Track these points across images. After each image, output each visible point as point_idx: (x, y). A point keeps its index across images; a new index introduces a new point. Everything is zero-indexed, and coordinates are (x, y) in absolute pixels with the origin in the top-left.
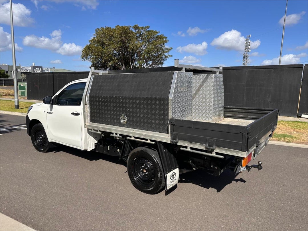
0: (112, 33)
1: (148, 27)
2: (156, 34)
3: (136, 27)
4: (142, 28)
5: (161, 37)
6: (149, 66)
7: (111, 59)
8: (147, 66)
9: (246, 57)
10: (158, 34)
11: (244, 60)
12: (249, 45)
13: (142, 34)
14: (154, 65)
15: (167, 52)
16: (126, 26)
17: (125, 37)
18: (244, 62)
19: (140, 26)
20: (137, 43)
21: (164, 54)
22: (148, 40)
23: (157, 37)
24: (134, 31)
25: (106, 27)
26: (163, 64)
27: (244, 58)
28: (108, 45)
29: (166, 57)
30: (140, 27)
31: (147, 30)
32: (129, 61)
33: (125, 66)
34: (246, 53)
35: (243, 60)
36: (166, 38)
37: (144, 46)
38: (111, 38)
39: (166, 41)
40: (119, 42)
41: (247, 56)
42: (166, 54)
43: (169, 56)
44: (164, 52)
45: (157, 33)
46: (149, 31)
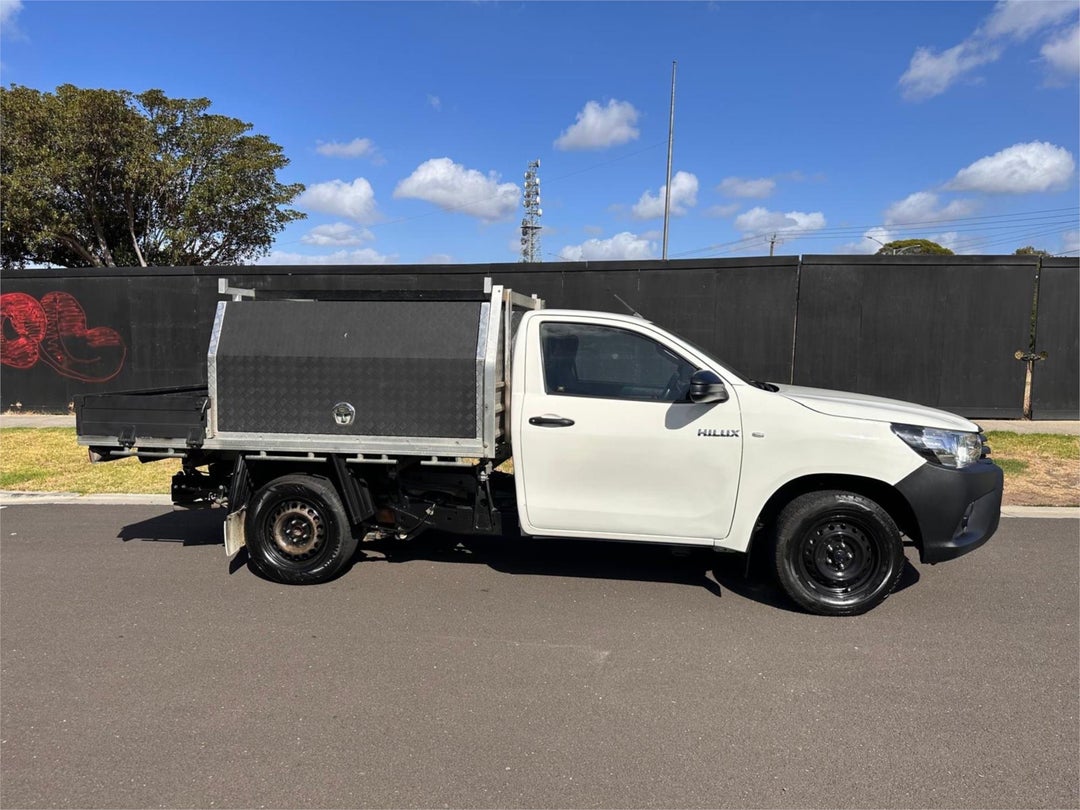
0: (44, 113)
1: (204, 103)
2: (238, 132)
3: (153, 99)
4: (180, 105)
5: (260, 145)
6: (215, 250)
7: (46, 217)
8: (207, 250)
9: (530, 231)
10: (248, 134)
11: (524, 242)
12: (537, 194)
13: (177, 128)
14: (233, 247)
15: (287, 199)
16: (109, 90)
17: (106, 133)
18: (524, 247)
19: (170, 96)
20: (159, 158)
21: (273, 207)
22: (207, 152)
23: (242, 142)
24: (142, 111)
25: (13, 85)
26: (272, 243)
27: (525, 233)
28: (30, 161)
29: (282, 218)
30: (170, 98)
31: (201, 114)
32: (128, 225)
33: (110, 246)
34: (528, 218)
35: (522, 239)
36: (280, 148)
37: (190, 172)
38: (39, 133)
39: (280, 162)
40: (79, 151)
41: (532, 228)
42: (281, 208)
43: (295, 214)
44: (272, 200)
45: (239, 125)
46: (207, 118)
